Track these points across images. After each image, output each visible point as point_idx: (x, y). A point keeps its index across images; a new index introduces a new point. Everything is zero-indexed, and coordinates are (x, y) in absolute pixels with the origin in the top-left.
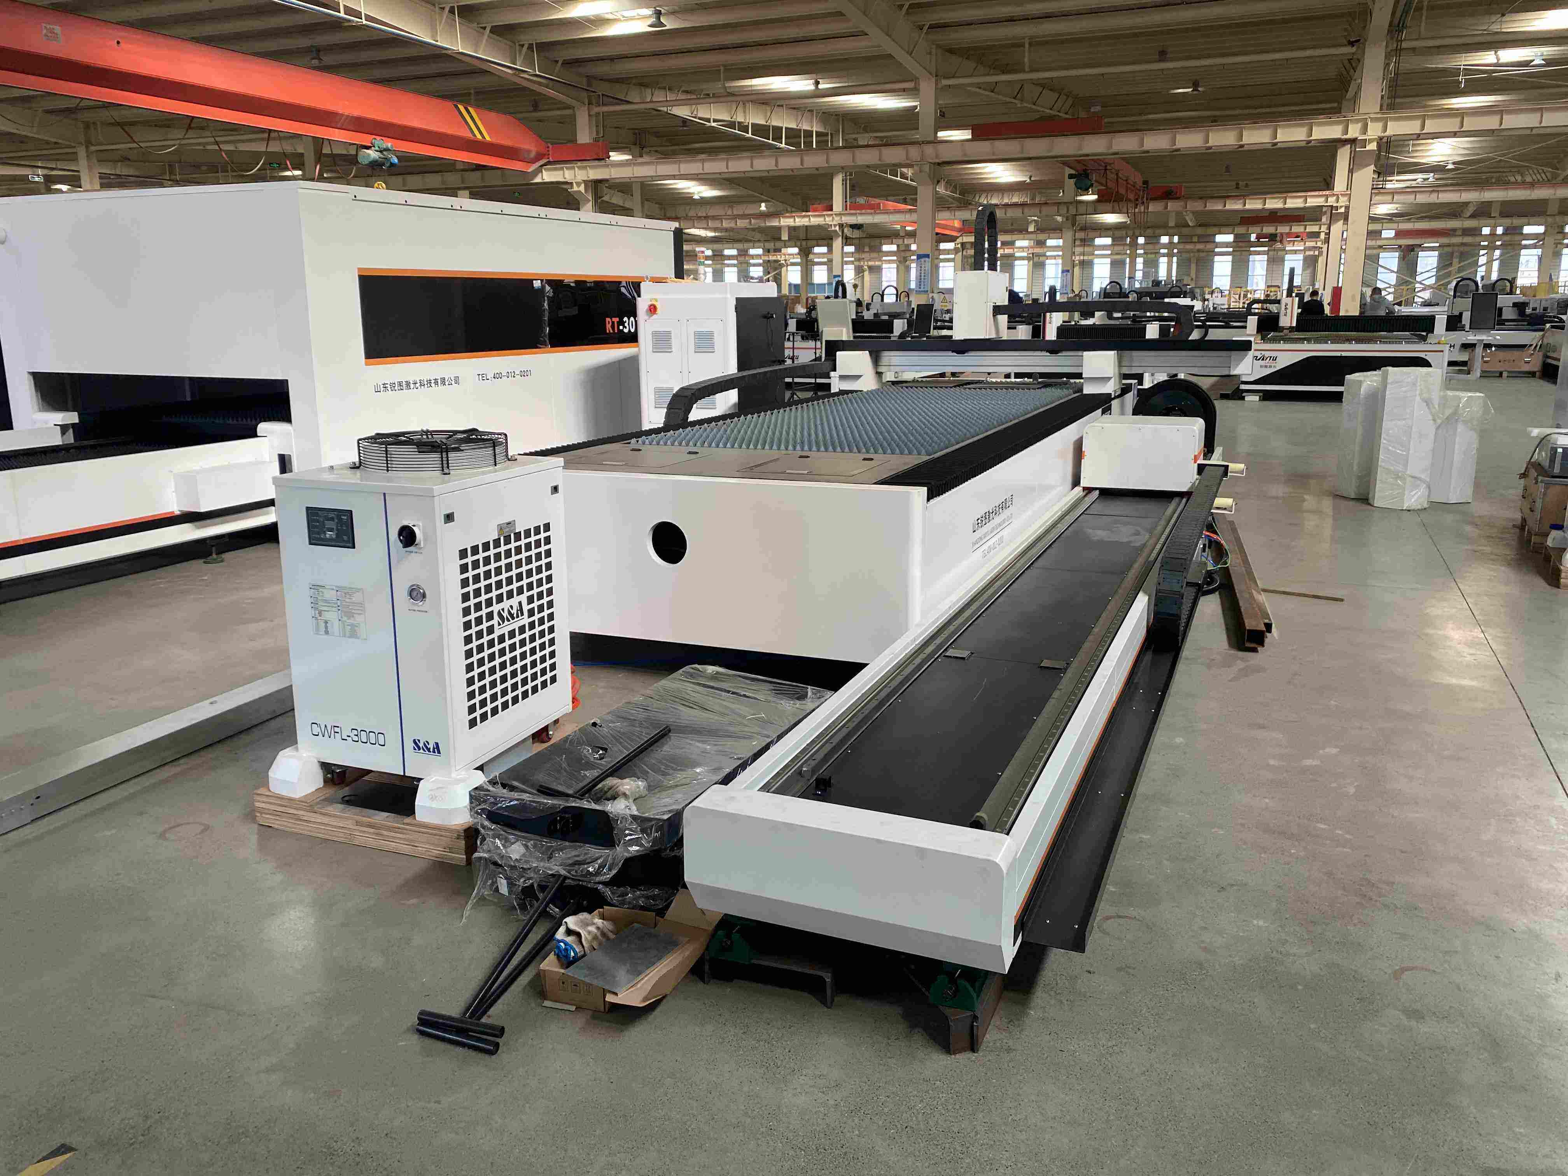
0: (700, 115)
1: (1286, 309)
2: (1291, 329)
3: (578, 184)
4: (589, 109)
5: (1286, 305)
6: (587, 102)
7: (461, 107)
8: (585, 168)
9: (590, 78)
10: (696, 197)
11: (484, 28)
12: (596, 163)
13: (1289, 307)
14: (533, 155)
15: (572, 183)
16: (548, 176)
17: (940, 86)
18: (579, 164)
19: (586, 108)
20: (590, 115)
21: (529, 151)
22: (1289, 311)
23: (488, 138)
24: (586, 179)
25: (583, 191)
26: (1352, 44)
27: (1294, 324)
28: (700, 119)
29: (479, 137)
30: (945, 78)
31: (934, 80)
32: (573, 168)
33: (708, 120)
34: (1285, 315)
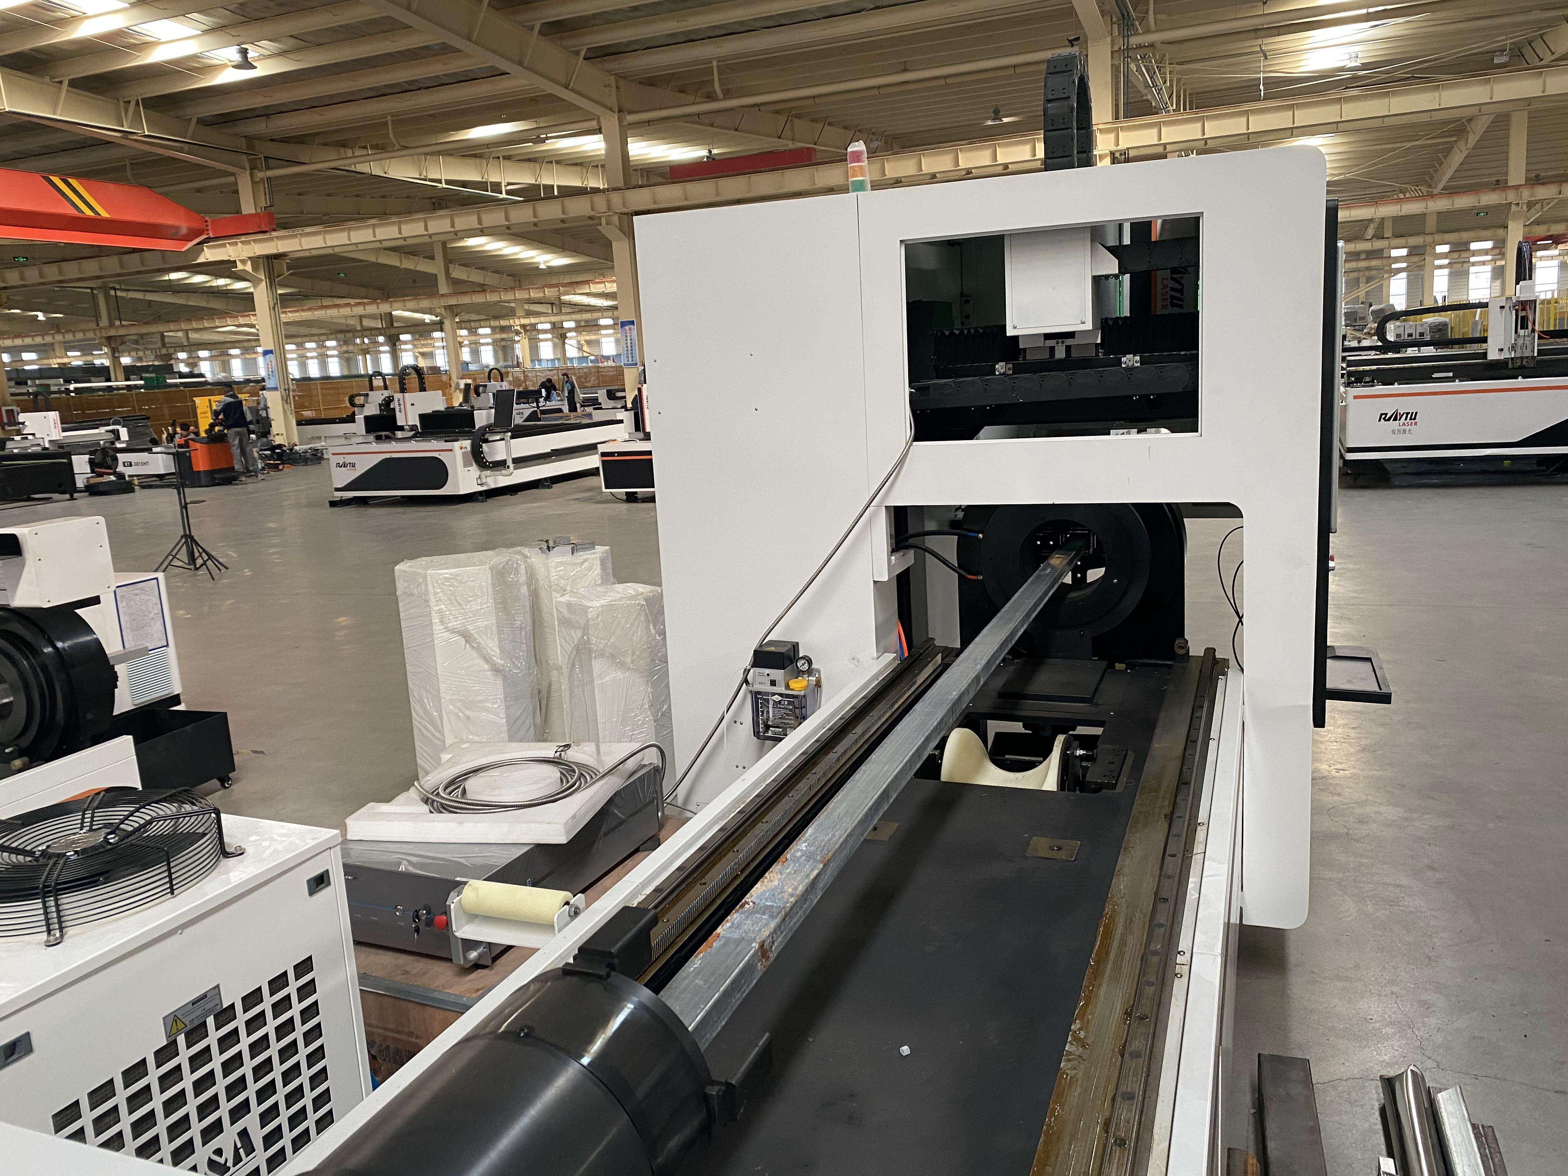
0: (429, 177)
3: (243, 262)
4: (252, 175)
6: (247, 166)
7: (56, 180)
8: (248, 242)
9: (250, 139)
10: (542, 266)
11: (61, 82)
12: (261, 236)
14: (184, 231)
15: (235, 261)
16: (209, 255)
17: (625, 123)
18: (243, 239)
19: (248, 172)
20: (253, 182)
21: (177, 228)
23: (104, 214)
24: (251, 255)
25: (250, 270)
26: (1072, 43)
28: (431, 180)
29: (89, 213)
30: (631, 112)
31: (616, 116)
32: (236, 244)
33: (440, 181)
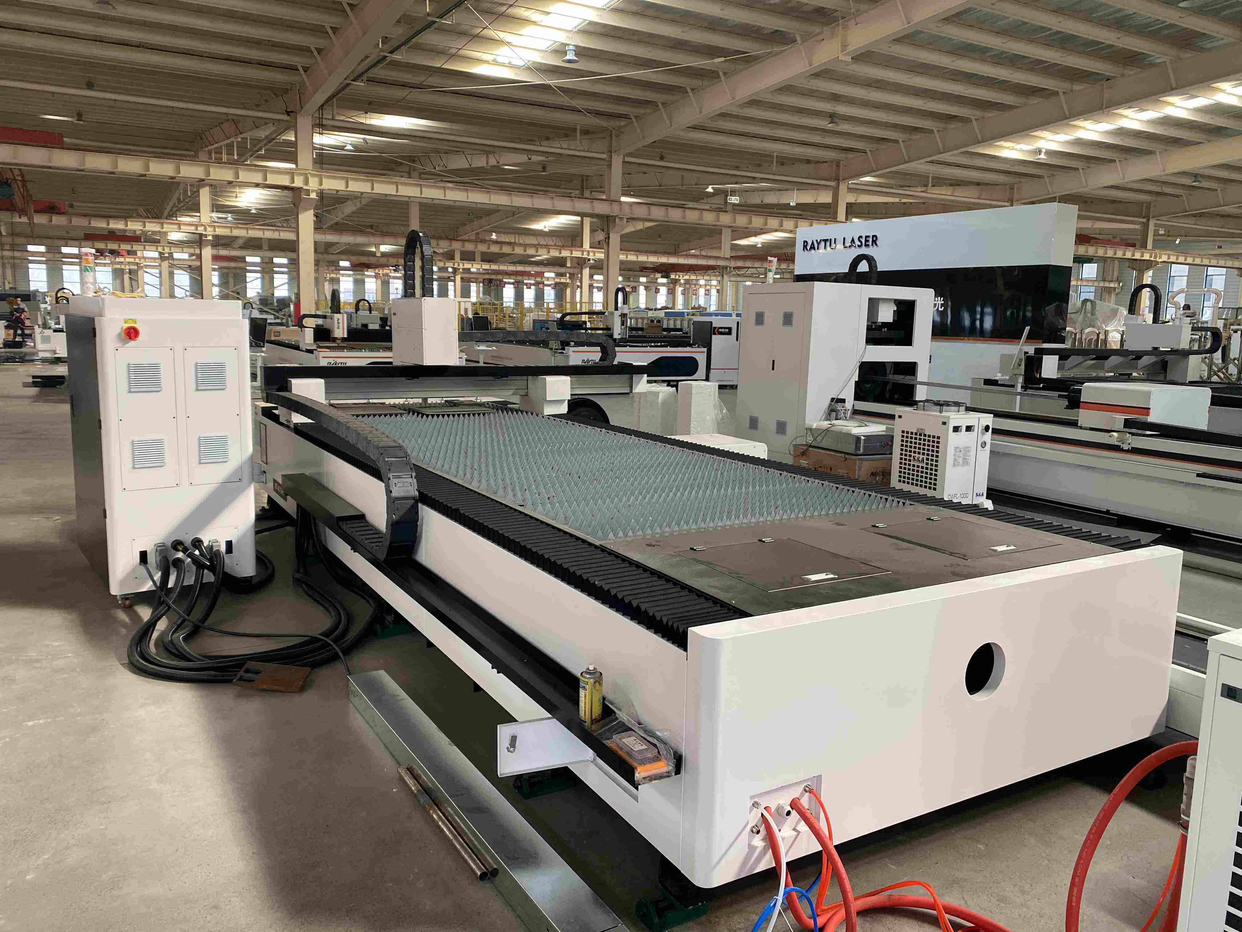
1: (338, 323)
2: (344, 340)
5: (338, 319)
13: (341, 321)
22: (341, 325)
27: (346, 336)
34: (338, 328)
